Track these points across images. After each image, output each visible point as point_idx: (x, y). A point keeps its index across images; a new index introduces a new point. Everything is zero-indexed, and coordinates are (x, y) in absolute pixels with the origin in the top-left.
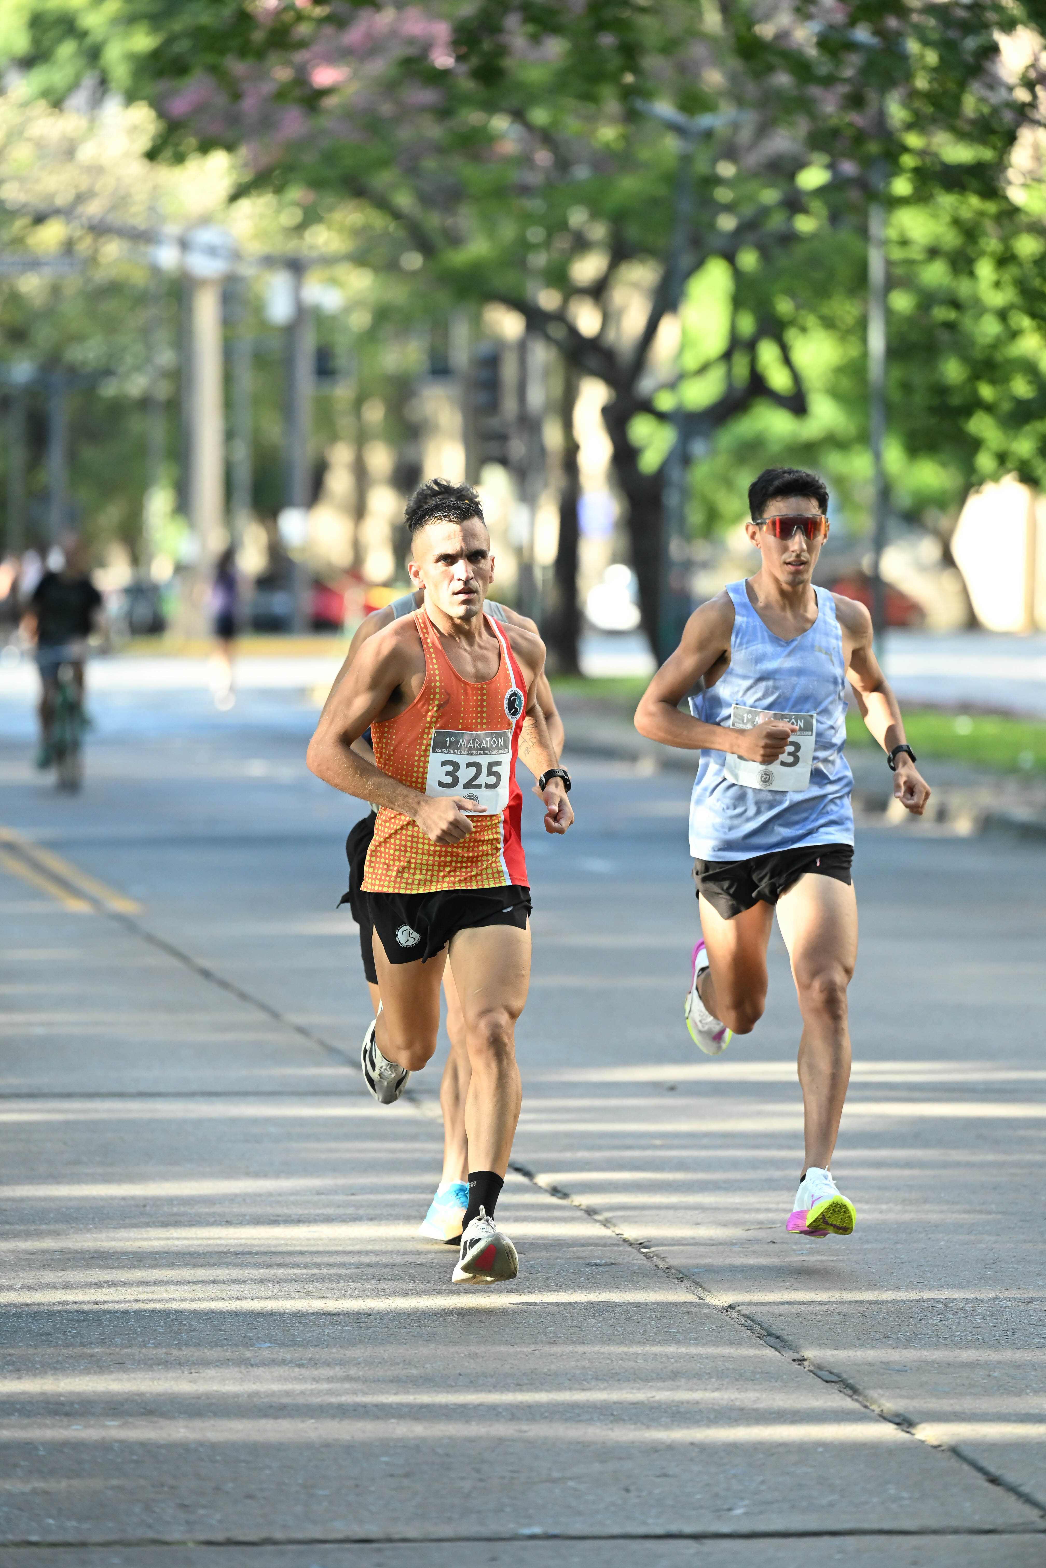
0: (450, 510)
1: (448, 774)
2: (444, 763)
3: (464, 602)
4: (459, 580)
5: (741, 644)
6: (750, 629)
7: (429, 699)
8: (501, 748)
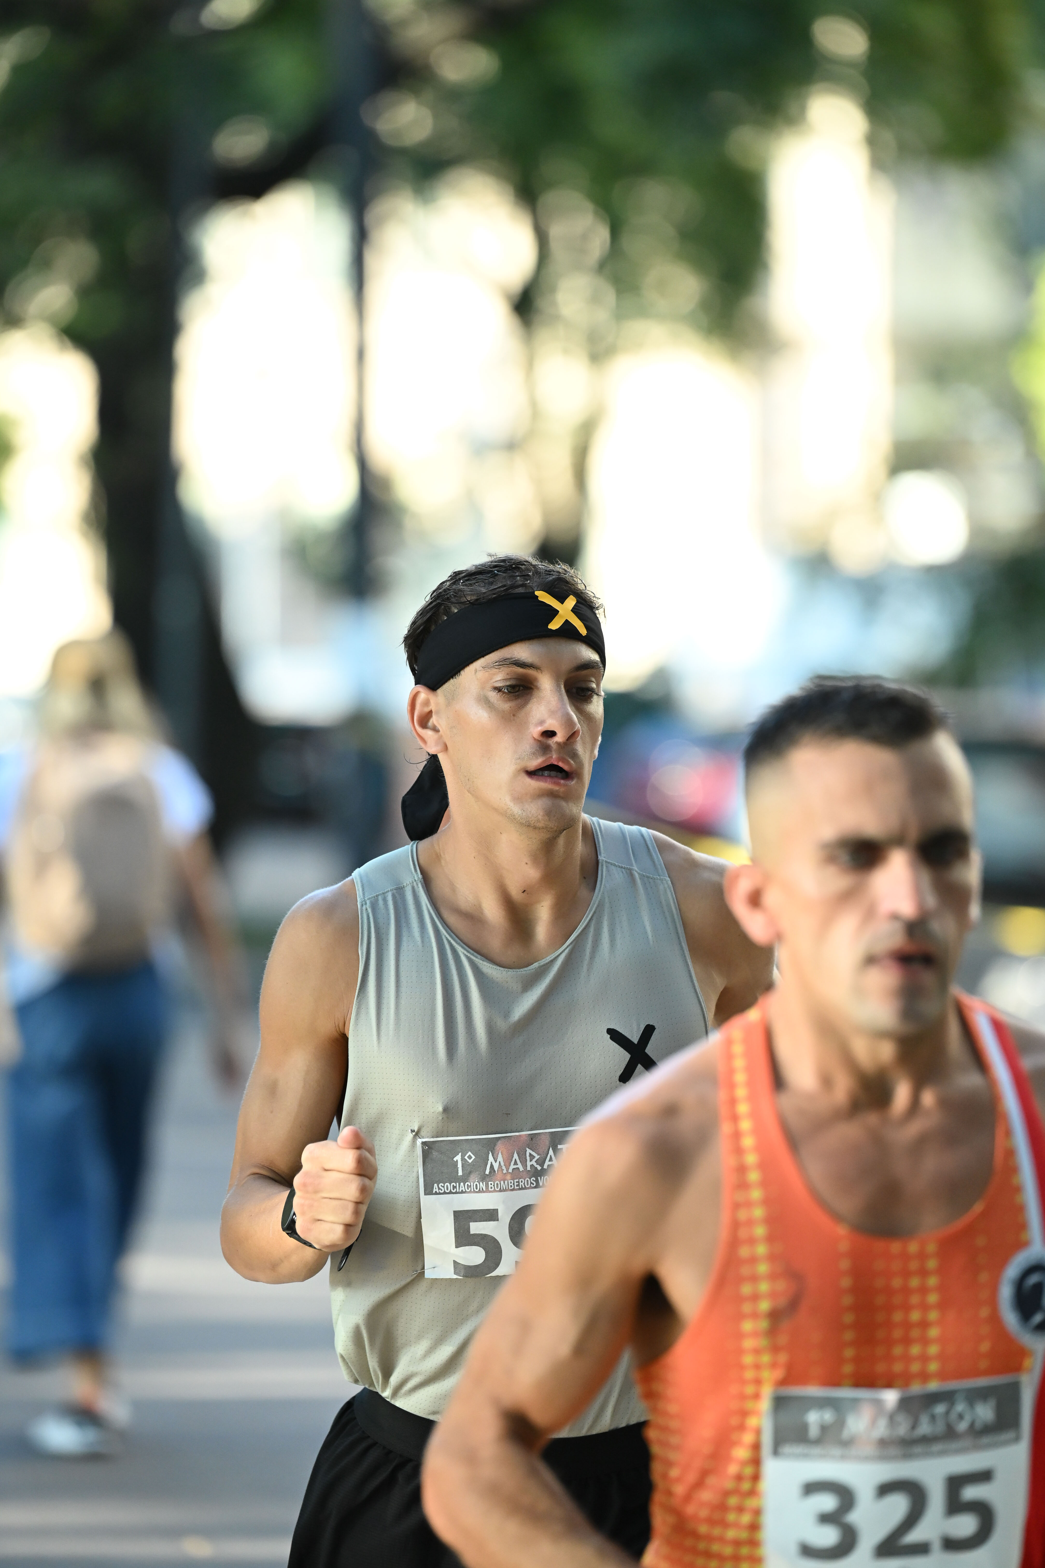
1: (825, 1518)
2: (811, 1488)
7: (740, 1299)
8: (987, 1429)
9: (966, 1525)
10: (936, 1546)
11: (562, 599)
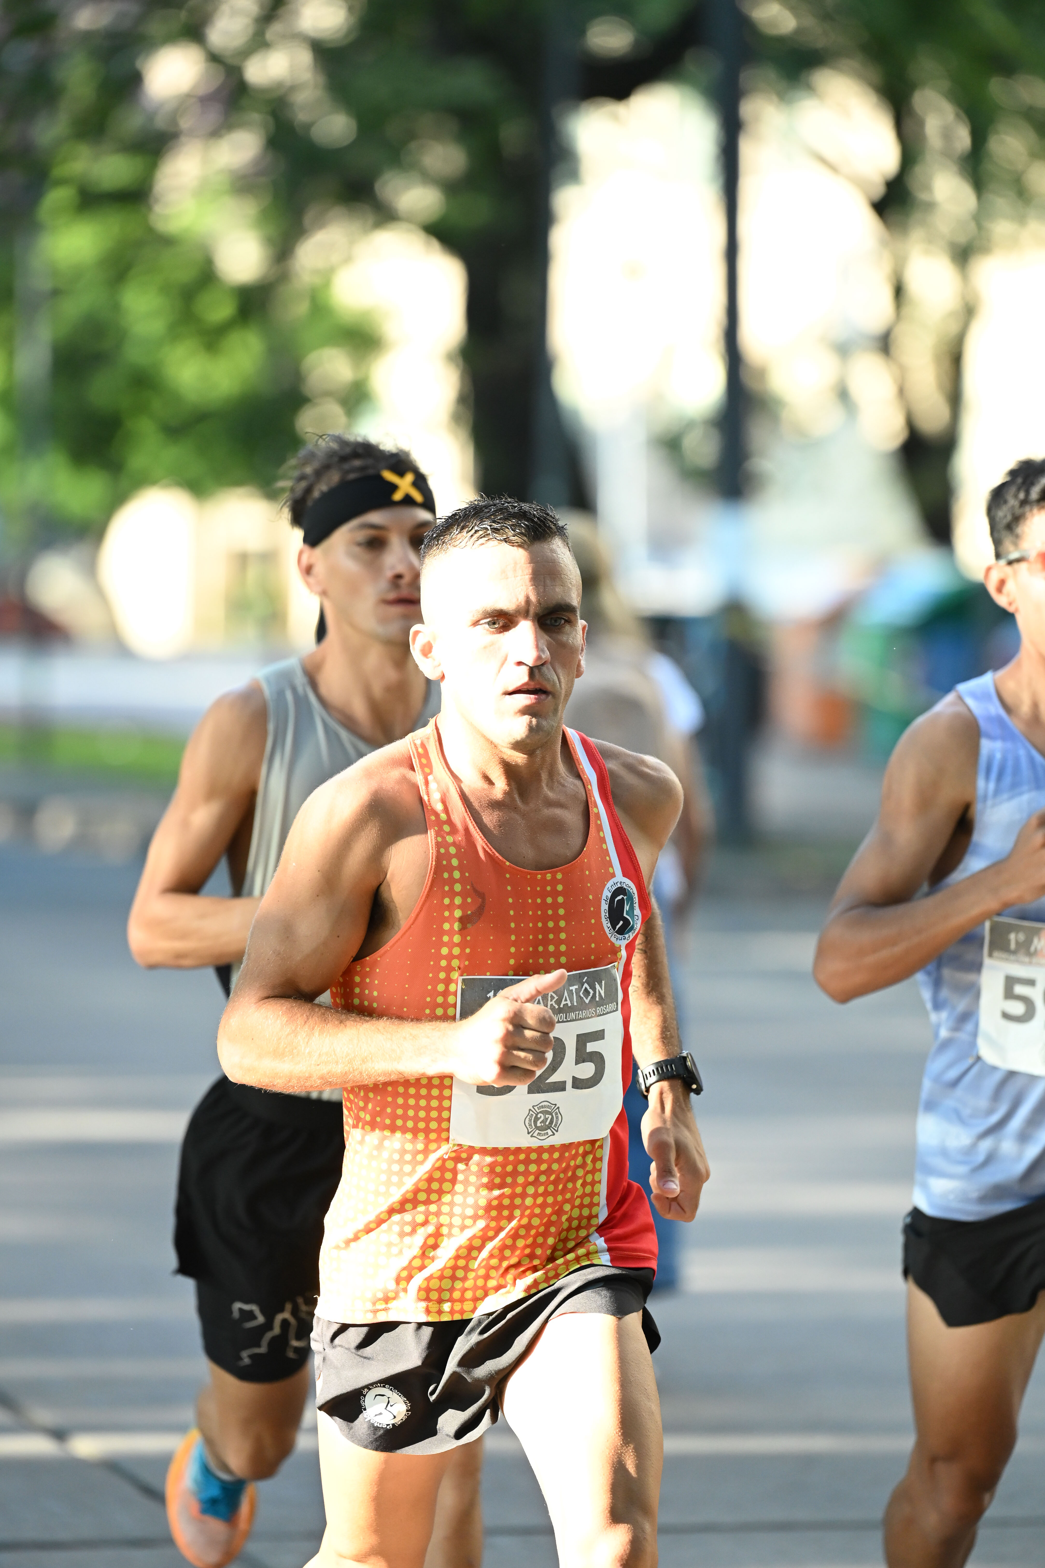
0: (506, 519)
3: (527, 711)
4: (520, 663)
5: (997, 792)
6: (1010, 764)
8: (602, 1002)
9: (587, 1070)
10: (569, 1085)
11: (403, 476)
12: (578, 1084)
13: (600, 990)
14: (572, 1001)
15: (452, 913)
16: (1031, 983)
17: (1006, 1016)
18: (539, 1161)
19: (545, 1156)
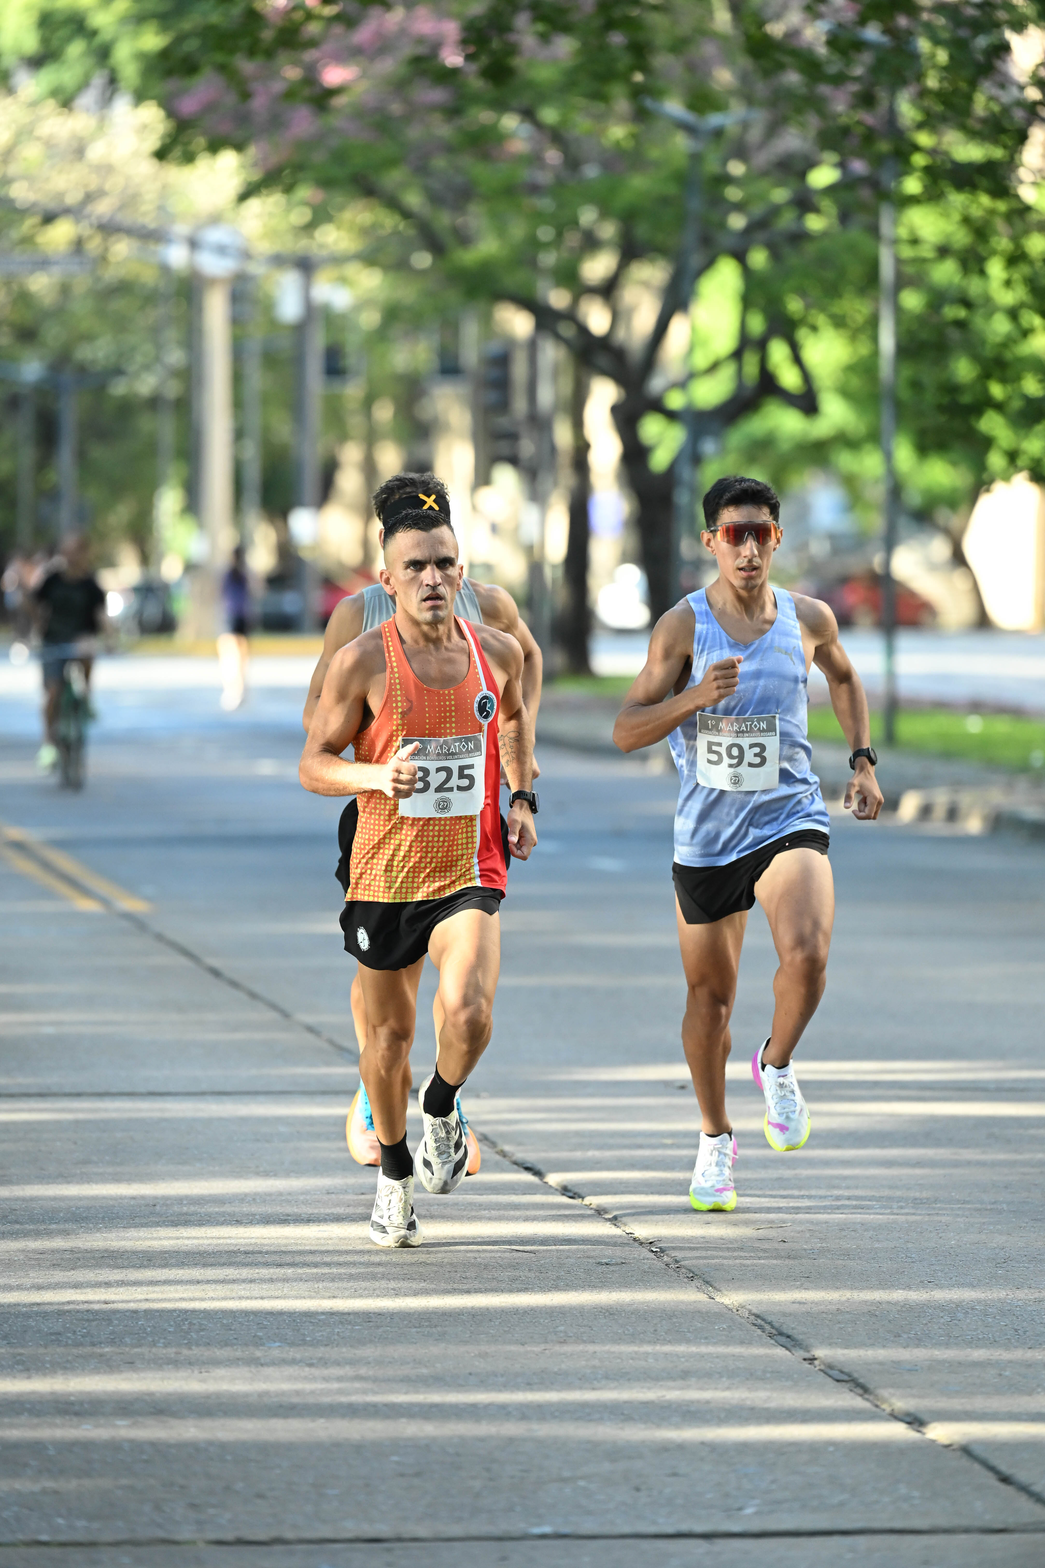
3: (431, 608)
4: (427, 586)
5: (702, 649)
6: (711, 635)
7: (393, 708)
8: (472, 751)
9: (465, 782)
10: (455, 789)
11: (429, 496)
12: (460, 788)
13: (471, 746)
14: (455, 750)
15: (397, 710)
16: (720, 745)
17: (709, 761)
18: (440, 825)
19: (443, 822)
